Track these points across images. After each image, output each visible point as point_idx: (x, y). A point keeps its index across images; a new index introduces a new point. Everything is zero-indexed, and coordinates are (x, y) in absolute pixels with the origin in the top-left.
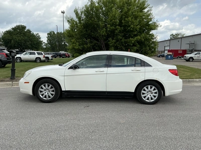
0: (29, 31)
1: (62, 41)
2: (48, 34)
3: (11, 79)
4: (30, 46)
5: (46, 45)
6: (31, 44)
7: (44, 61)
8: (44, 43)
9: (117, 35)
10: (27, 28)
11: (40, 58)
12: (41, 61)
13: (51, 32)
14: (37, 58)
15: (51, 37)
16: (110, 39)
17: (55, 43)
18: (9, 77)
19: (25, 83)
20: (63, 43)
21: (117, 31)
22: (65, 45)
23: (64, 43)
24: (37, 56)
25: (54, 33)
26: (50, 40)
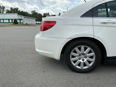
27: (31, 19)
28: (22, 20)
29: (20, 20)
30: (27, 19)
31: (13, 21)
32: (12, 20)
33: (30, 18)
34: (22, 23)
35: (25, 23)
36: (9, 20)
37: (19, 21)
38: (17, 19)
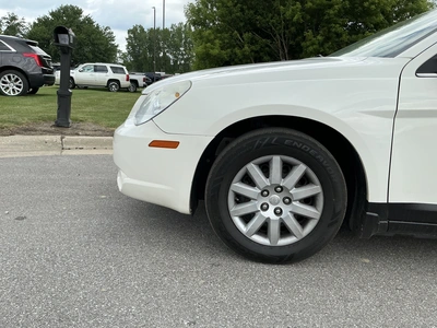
0: (89, 21)
1: (159, 49)
2: (129, 32)
3: (57, 125)
4: (91, 56)
5: (124, 56)
6: (93, 52)
7: (126, 90)
8: (120, 51)
9: (329, 22)
10: (84, 14)
11: (117, 81)
12: (121, 89)
13: (135, 28)
14: (110, 81)
15: (135, 38)
16: (309, 34)
17: (145, 53)
18: (50, 119)
19: (155, 144)
20: (161, 55)
21: (331, 12)
22: (166, 58)
23: (164, 54)
24: (111, 75)
25: (142, 29)
26: (134, 47)
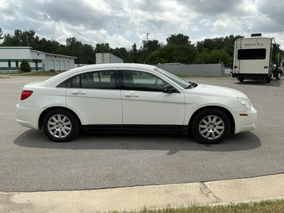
27: (64, 59)
28: (40, 61)
29: (36, 61)
30: (54, 58)
31: (20, 63)
32: (17, 61)
33: (60, 57)
34: (41, 68)
35: (47, 69)
36: (9, 61)
37: (32, 65)
38: (29, 60)
